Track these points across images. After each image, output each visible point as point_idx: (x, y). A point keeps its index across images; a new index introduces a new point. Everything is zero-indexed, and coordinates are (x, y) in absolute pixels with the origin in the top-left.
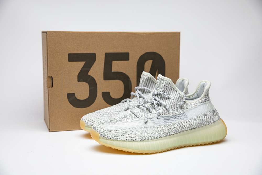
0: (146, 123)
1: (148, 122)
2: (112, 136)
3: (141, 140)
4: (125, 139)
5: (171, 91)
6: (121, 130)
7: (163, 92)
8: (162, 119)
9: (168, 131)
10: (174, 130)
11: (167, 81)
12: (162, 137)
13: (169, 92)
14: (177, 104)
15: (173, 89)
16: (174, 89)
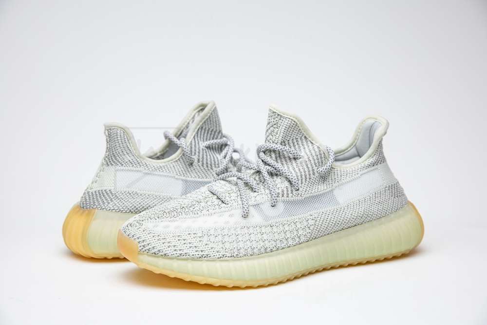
0: (245, 216)
1: (250, 215)
2: (169, 249)
3: (234, 257)
4: (200, 256)
5: (300, 143)
6: (189, 234)
7: (281, 144)
8: (281, 207)
9: (296, 233)
10: (308, 231)
11: (290, 120)
12: (283, 248)
13: (296, 144)
14: (315, 171)
15: (305, 137)
16: (307, 136)
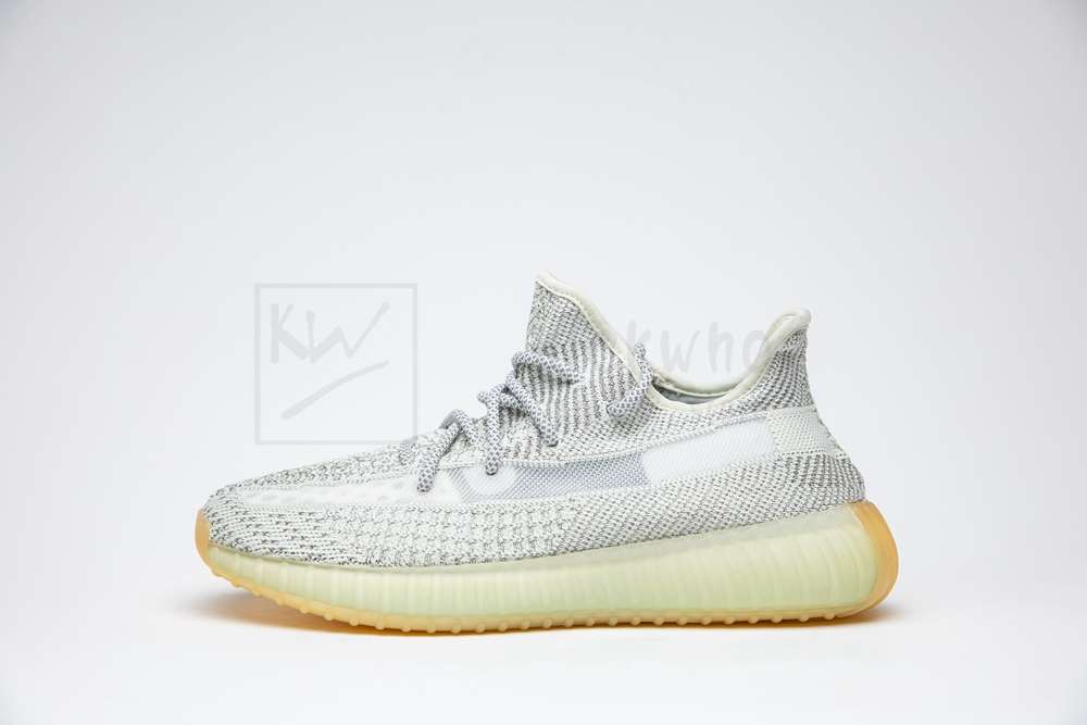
0: (424, 488)
1: (435, 490)
2: (255, 537)
3: (374, 564)
4: (306, 555)
5: (588, 351)
6: (300, 514)
7: (545, 350)
8: (507, 477)
9: (525, 532)
10: (556, 530)
11: (570, 305)
12: (487, 560)
13: (579, 352)
14: (603, 408)
15: (601, 340)
16: (604, 338)
